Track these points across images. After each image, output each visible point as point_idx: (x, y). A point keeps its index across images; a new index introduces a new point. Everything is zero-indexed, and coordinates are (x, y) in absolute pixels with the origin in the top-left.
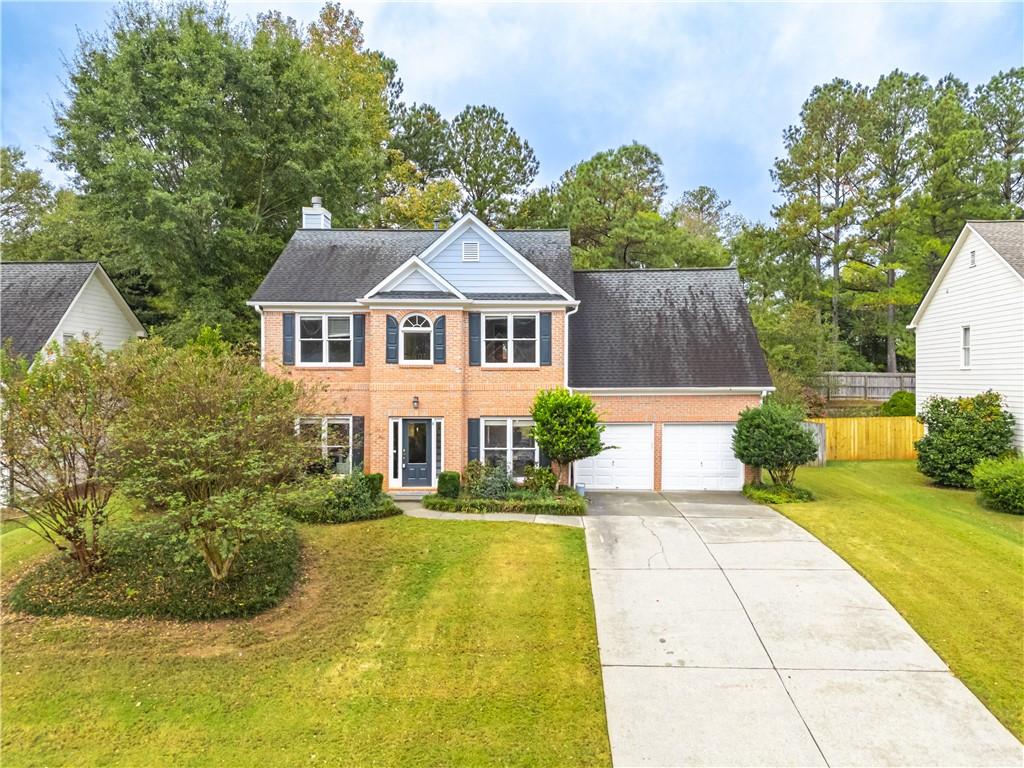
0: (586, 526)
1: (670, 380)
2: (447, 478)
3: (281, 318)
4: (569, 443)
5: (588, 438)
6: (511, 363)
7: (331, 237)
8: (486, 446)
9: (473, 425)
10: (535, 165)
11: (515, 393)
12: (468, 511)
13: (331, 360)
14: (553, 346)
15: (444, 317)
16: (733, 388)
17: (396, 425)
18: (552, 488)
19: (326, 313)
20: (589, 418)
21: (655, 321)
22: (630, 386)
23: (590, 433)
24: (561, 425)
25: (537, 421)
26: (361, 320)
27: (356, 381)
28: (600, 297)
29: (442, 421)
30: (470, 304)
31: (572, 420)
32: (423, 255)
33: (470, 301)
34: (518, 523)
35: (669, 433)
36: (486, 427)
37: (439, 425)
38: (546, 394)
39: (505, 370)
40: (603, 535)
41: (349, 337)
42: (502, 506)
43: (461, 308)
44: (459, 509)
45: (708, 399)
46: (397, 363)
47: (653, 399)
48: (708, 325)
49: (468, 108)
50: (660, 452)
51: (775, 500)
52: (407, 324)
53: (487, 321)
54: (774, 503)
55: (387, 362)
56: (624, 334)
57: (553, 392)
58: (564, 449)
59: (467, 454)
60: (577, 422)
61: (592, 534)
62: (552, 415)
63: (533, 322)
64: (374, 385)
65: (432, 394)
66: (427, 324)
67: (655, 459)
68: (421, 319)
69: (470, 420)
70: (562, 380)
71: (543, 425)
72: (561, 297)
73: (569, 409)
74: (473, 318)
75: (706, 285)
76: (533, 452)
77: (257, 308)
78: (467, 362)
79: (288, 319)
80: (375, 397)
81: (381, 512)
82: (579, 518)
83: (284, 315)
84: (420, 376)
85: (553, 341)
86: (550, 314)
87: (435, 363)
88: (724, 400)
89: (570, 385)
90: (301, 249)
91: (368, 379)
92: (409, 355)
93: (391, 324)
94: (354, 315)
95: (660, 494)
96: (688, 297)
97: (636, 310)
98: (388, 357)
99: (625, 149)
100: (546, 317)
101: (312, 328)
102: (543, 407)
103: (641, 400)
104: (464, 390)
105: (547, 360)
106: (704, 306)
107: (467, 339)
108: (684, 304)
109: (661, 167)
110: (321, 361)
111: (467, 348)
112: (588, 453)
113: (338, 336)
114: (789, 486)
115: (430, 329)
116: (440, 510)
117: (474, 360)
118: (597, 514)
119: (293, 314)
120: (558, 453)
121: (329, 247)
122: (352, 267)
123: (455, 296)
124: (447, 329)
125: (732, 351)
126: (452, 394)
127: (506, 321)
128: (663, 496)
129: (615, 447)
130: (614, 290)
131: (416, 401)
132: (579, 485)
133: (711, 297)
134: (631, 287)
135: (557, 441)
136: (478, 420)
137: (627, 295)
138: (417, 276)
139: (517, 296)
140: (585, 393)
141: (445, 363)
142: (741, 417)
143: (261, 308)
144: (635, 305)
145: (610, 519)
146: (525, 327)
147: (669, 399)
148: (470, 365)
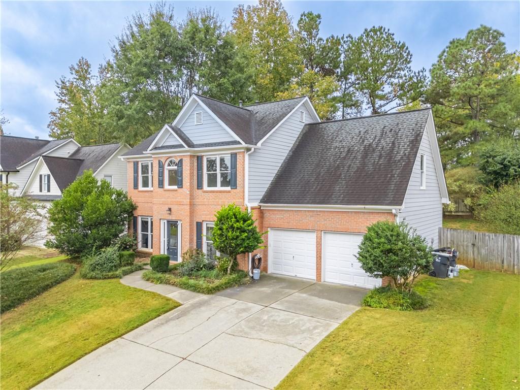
0: (189, 303)
6: (219, 187)
8: (207, 240)
9: (199, 225)
11: (218, 207)
14: (238, 175)
15: (182, 160)
17: (164, 224)
35: (326, 239)
36: (206, 228)
39: (215, 192)
43: (189, 154)
45: (353, 214)
46: (164, 187)
47: (315, 213)
50: (321, 253)
52: (168, 165)
53: (207, 161)
55: (159, 187)
61: (178, 310)
64: (154, 200)
65: (177, 206)
67: (317, 258)
68: (174, 162)
69: (196, 223)
70: (243, 199)
72: (239, 143)
74: (199, 159)
78: (196, 187)
79: (136, 165)
80: (154, 207)
83: (134, 163)
84: (172, 196)
85: (237, 172)
86: (236, 154)
87: (178, 188)
88: (366, 216)
92: (170, 183)
93: (161, 166)
95: (314, 284)
100: (234, 156)
103: (308, 214)
104: (194, 204)
105: (234, 185)
107: (196, 173)
111: (196, 178)
117: (199, 186)
124: (183, 167)
126: (185, 206)
127: (216, 160)
128: (323, 286)
131: (170, 210)
133: (396, 133)
136: (202, 223)
141: (182, 187)
147: (326, 214)
148: (198, 189)
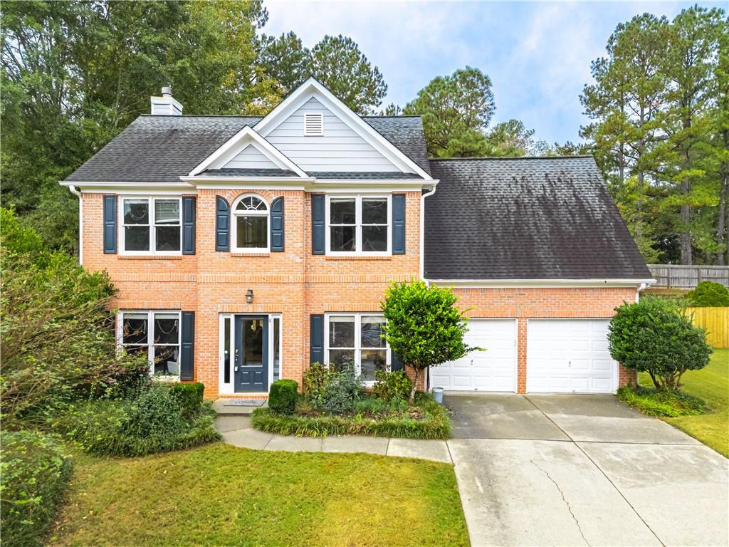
0: (456, 459)
1: (535, 271)
2: (280, 390)
3: (102, 200)
4: (427, 346)
5: (450, 339)
6: (359, 251)
7: (173, 122)
8: (330, 346)
9: (316, 321)
10: (384, 88)
11: (364, 286)
12: (305, 435)
13: (158, 248)
14: (407, 232)
15: (282, 198)
16: (608, 280)
17: (227, 321)
18: (406, 396)
19: (153, 196)
20: (450, 315)
21: (513, 209)
22: (491, 277)
23: (453, 333)
24: (418, 324)
25: (390, 318)
26: (191, 203)
27: (186, 272)
28: (453, 184)
29: (280, 317)
30: (313, 183)
31: (431, 318)
32: (258, 128)
33: (313, 179)
34: (365, 456)
35: (534, 329)
36: (331, 324)
37: (276, 321)
38: (400, 287)
39: (352, 260)
40: (480, 477)
41: (178, 223)
42: (348, 426)
43: (303, 189)
44: (293, 431)
45: (578, 291)
46: (228, 251)
47: (517, 292)
48: (570, 212)
49: (326, 37)
50: (525, 351)
51: (669, 412)
52: (240, 207)
53: (332, 204)
54: (667, 415)
55: (217, 250)
56: (481, 221)
57: (407, 285)
58: (422, 353)
59: (308, 355)
60: (436, 320)
61: (465, 477)
62: (406, 313)
63: (385, 204)
64: (202, 276)
65: (268, 287)
66: (263, 207)
67: (519, 359)
68: (256, 202)
69: (312, 316)
70: (418, 271)
71: (397, 323)
72: (417, 176)
73: (428, 305)
74: (316, 200)
75: (563, 173)
76: (385, 351)
77: (72, 189)
78: (310, 250)
79: (110, 202)
80: (203, 291)
81: (191, 439)
82: (443, 443)
83: (105, 197)
84: (254, 267)
85: (407, 226)
86: (403, 195)
87: (272, 251)
88: (597, 293)
89: (426, 277)
90: (139, 132)
91: (196, 269)
92: (243, 243)
93: (222, 206)
94: (184, 198)
95: (526, 398)
96: (546, 184)
97: (492, 198)
98: (218, 244)
99: (460, 73)
100: (400, 199)
101: (138, 212)
102: (396, 302)
103: (503, 294)
104: (306, 283)
105: (400, 248)
106: (563, 194)
107: (310, 224)
108: (542, 192)
109: (491, 89)
110: (148, 249)
111: (310, 234)
112: (450, 357)
113: (167, 221)
114: (677, 393)
115: (267, 213)
116: (270, 431)
117: (317, 248)
118: (465, 436)
119: (115, 197)
120: (414, 358)
121: (168, 131)
122: (189, 148)
123: (295, 174)
124: (286, 212)
125: (600, 239)
126: (291, 287)
127: (353, 204)
128: (531, 402)
129: (480, 349)
130: (467, 178)
131: (250, 294)
132: (436, 391)
133: (570, 184)
134: (485, 175)
135: (414, 343)
136: (322, 316)
137: (482, 183)
138: (250, 151)
139: (366, 175)
140: (444, 287)
141: (283, 251)
142: (616, 312)
143: (78, 189)
144: (490, 193)
145: (483, 444)
146: (375, 211)
147: (535, 293)
148: (313, 254)
